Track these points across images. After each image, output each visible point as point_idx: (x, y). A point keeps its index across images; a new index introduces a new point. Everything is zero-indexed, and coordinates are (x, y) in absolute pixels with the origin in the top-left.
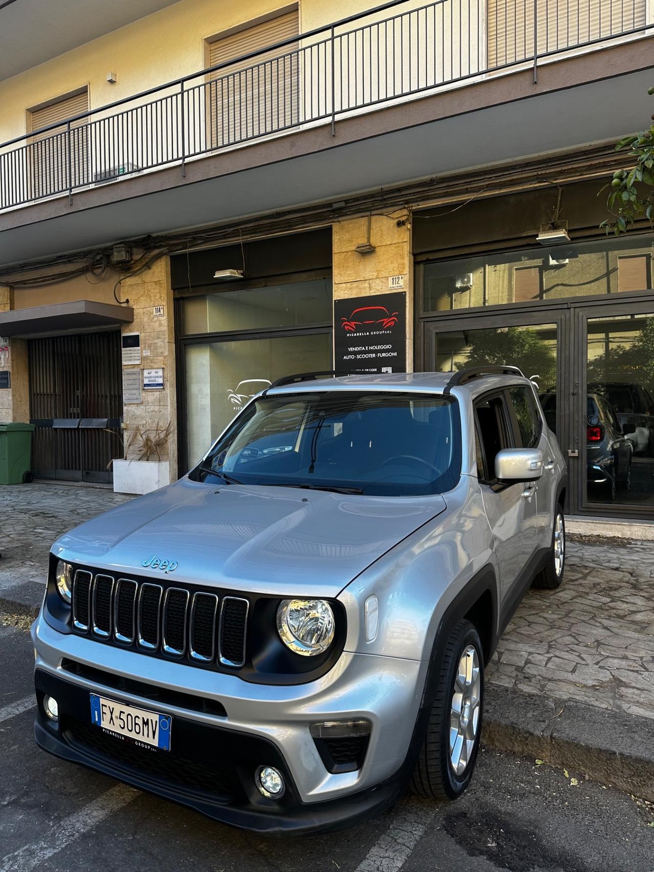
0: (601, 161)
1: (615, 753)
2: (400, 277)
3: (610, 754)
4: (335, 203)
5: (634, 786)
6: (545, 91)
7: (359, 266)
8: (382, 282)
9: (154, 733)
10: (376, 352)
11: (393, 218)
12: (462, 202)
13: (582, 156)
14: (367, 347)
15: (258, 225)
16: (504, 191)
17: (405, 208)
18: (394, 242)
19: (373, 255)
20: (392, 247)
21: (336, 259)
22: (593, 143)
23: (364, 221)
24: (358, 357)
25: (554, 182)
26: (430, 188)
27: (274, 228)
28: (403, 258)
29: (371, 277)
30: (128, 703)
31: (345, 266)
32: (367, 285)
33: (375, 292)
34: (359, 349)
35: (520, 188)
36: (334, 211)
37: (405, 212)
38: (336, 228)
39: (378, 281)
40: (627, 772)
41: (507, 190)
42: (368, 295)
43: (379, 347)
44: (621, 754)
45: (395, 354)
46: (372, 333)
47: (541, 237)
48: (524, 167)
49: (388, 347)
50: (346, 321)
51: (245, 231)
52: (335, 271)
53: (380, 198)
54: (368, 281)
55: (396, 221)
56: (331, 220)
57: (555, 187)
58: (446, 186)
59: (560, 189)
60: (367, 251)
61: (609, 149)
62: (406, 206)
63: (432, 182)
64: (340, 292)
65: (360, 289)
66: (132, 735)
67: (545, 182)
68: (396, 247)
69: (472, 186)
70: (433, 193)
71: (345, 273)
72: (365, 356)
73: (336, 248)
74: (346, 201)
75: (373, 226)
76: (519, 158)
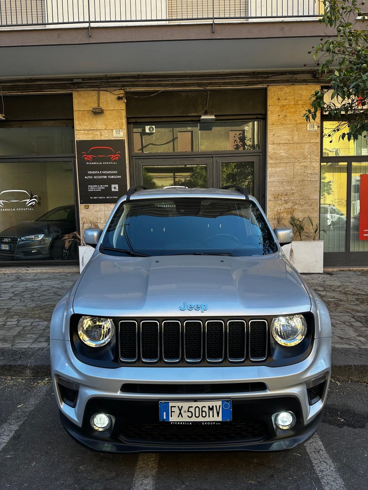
0: (230, 81)
1: (352, 366)
2: (121, 130)
3: (350, 366)
4: (74, 79)
5: (360, 378)
6: (218, 38)
7: (93, 120)
8: (109, 132)
9: (218, 413)
10: (107, 175)
11: (115, 94)
12: (156, 92)
13: (220, 76)
14: (101, 172)
15: (16, 85)
16: (180, 89)
17: (121, 89)
18: (116, 109)
19: (102, 115)
20: (115, 112)
21: (76, 115)
22: (225, 71)
23: (95, 93)
24: (95, 177)
25: (206, 88)
26: (137, 80)
27: (28, 88)
28: (122, 120)
29: (101, 128)
30: (195, 400)
31: (83, 119)
32: (98, 133)
33: (104, 138)
34: (95, 172)
35: (189, 88)
36: (73, 84)
37: (122, 92)
38: (75, 95)
39: (106, 131)
40: (357, 372)
41: (182, 89)
42: (100, 139)
43: (109, 172)
44: (355, 365)
45: (120, 177)
46: (104, 163)
47: (203, 117)
48: (191, 77)
49: (115, 172)
50: (85, 154)
51: (5, 88)
52: (76, 122)
53: (106, 81)
54: (99, 130)
55: (116, 96)
56: (72, 90)
57: (206, 91)
58: (148, 81)
59: (209, 93)
60: (98, 112)
61: (233, 76)
62: (123, 88)
63: (138, 77)
64: (80, 136)
65: (94, 135)
66: (200, 419)
67: (201, 87)
68: (117, 112)
69: (162, 83)
70: (140, 83)
71: (83, 124)
72: (100, 177)
73: (76, 107)
74: (83, 79)
75: (102, 97)
76: (188, 72)
